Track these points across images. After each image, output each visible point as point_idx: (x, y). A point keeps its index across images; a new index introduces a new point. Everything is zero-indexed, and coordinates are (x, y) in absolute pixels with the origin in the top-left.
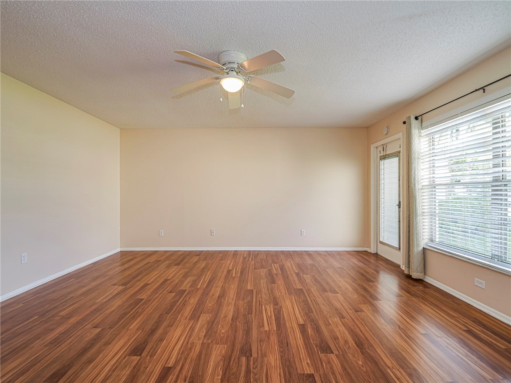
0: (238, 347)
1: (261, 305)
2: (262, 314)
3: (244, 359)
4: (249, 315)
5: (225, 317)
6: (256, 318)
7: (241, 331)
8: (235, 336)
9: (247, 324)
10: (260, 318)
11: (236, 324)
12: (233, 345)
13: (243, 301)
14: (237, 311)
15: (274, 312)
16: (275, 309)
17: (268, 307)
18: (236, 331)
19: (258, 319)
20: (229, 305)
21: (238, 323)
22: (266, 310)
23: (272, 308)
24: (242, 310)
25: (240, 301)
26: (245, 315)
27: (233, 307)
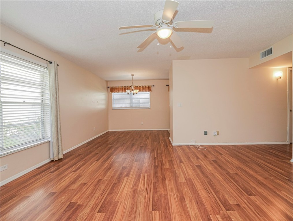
0: (159, 167)
1: (147, 189)
2: (147, 182)
3: (157, 165)
4: (155, 181)
5: (170, 180)
6: (151, 180)
7: (159, 173)
8: (161, 171)
9: (156, 177)
10: (149, 179)
11: (162, 176)
12: (161, 168)
13: (161, 193)
14: (164, 185)
15: (139, 184)
16: (138, 186)
17: (142, 187)
18: (162, 173)
19: (150, 179)
20: (171, 189)
21: (161, 177)
22: (144, 185)
23: (139, 187)
24: (160, 185)
25: (163, 193)
26: (158, 181)
27: (168, 187)
